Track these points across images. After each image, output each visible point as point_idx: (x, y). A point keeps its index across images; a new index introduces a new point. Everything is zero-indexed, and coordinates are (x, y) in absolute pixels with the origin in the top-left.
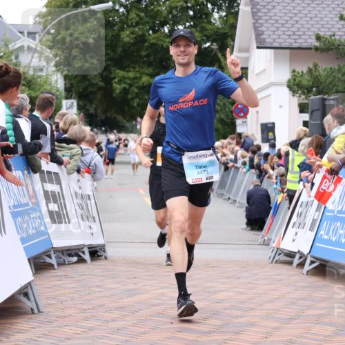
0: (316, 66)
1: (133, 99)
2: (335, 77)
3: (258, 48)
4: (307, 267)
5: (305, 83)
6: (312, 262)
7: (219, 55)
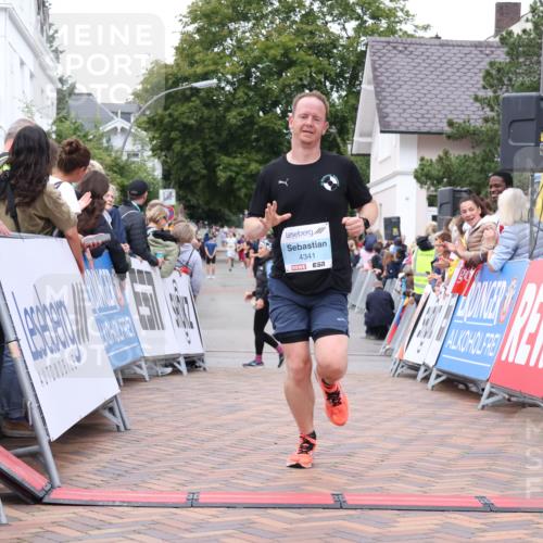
0: (446, 153)
1: (239, 189)
2: (468, 166)
3: (382, 132)
4: (433, 381)
5: (434, 173)
6: (438, 376)
7: (339, 140)
